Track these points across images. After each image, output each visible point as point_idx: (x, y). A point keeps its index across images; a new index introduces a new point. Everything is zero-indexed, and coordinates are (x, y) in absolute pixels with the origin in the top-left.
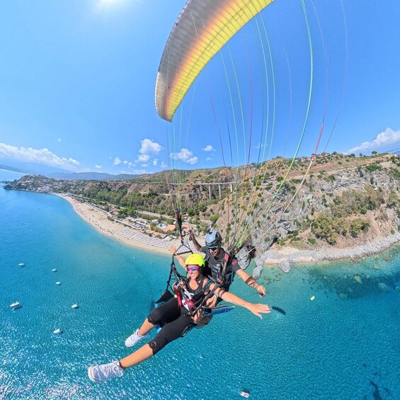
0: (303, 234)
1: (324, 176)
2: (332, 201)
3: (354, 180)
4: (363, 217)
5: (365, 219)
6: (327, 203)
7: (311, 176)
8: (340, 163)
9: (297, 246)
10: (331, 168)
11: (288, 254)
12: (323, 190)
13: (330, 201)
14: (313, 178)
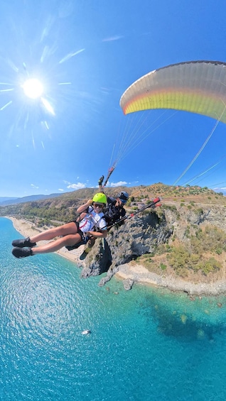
0: (159, 257)
1: (193, 208)
2: (195, 232)
3: (219, 217)
4: (216, 257)
5: (217, 260)
6: (190, 235)
7: (182, 205)
8: (209, 198)
9: (148, 267)
10: (201, 201)
11: (137, 272)
12: (189, 221)
13: (193, 232)
14: (183, 207)
